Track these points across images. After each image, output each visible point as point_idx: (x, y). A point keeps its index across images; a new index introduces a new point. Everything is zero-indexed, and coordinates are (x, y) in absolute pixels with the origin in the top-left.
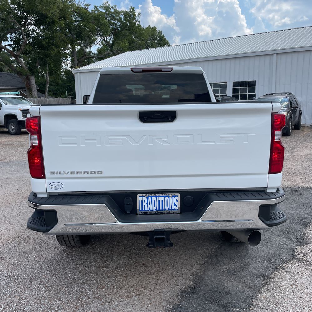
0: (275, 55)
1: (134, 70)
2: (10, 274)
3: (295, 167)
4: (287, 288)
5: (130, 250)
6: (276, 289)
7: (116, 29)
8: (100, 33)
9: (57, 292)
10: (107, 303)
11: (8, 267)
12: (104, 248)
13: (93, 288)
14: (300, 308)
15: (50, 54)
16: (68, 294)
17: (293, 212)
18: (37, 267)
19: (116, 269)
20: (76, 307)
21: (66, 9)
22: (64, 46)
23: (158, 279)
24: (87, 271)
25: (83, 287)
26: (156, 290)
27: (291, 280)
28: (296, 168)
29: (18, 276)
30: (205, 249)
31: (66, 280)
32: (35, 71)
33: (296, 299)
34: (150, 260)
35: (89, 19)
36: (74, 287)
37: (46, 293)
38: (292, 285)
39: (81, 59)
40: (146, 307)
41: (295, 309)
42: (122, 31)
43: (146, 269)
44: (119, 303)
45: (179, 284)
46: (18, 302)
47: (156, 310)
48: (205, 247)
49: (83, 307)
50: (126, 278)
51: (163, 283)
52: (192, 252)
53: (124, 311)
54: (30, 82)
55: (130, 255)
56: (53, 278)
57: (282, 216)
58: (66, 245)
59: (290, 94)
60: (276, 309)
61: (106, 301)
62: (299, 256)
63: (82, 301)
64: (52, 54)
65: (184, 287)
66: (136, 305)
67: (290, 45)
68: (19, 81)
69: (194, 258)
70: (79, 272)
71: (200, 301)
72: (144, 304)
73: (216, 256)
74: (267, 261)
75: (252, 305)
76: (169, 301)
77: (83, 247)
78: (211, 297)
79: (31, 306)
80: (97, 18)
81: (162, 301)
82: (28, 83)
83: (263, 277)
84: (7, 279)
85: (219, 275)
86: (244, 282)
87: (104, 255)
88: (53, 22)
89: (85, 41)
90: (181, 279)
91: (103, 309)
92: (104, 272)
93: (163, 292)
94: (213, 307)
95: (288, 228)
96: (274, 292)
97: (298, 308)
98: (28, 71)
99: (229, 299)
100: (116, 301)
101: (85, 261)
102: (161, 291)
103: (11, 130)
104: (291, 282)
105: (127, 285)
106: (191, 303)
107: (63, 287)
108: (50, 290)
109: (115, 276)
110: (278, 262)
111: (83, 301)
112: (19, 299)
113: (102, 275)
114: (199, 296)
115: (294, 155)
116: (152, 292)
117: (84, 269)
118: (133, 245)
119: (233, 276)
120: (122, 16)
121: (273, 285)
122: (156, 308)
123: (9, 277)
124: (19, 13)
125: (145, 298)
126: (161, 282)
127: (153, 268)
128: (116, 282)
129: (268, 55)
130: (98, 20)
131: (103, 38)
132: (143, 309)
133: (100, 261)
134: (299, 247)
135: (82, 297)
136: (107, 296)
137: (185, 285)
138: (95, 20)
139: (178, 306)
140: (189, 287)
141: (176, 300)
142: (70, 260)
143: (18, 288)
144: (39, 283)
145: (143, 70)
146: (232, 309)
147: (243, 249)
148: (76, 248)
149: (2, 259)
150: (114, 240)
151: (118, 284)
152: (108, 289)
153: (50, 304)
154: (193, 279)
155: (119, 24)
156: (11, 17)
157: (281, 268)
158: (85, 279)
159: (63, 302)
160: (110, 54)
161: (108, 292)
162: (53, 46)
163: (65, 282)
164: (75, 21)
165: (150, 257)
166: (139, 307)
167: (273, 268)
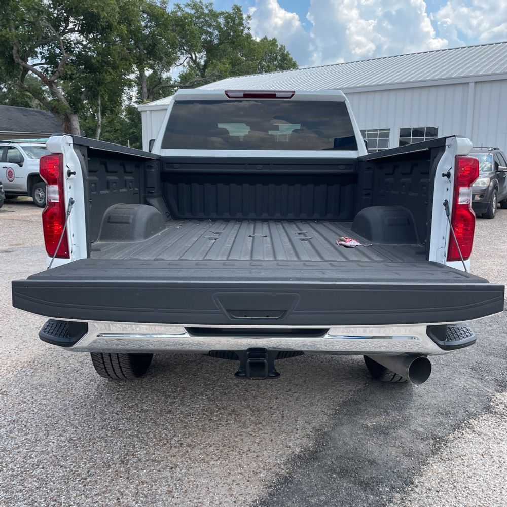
0: (472, 85)
1: (230, 94)
2: (14, 417)
3: (498, 267)
4: (474, 459)
5: (214, 388)
6: (455, 459)
7: (211, 41)
8: (185, 48)
9: (87, 449)
10: (168, 470)
11: (13, 406)
12: (170, 383)
13: (147, 445)
14: (495, 493)
15: (103, 79)
16: (105, 452)
17: (491, 337)
18: (59, 409)
19: (188, 416)
20: (117, 472)
21: (130, 6)
22: (125, 67)
23: (255, 436)
24: (140, 417)
25: (130, 443)
26: (251, 452)
27: (482, 446)
28: (500, 268)
29: (27, 422)
30: (338, 390)
31: (104, 430)
32: (80, 107)
33: (488, 476)
34: (245, 404)
35: (168, 24)
36: (116, 443)
37: (70, 450)
38: (484, 454)
39: (153, 88)
40: (232, 478)
41: (485, 492)
42: (221, 44)
43: (237, 418)
44: (188, 470)
45: (291, 444)
46: (24, 461)
47: (248, 485)
48: (338, 388)
49: (129, 473)
50: (203, 431)
51: (263, 442)
52: (315, 396)
53: (194, 483)
54: (71, 124)
55: (213, 395)
56: (84, 427)
57: (468, 334)
58: (109, 375)
59: (495, 149)
60: (454, 491)
61: (167, 466)
62: (497, 408)
63: (127, 465)
64: (107, 79)
65: (298, 450)
66: (217, 474)
67: (498, 69)
68: (54, 123)
69: (319, 404)
70: (127, 419)
71: (323, 472)
72: (230, 473)
73: (356, 402)
74: (441, 414)
75: (412, 484)
76: (272, 471)
77: (136, 381)
78: (343, 467)
79: (43, 468)
80: (181, 23)
81: (260, 470)
82: (68, 127)
83: (434, 439)
84: (9, 425)
85: (359, 432)
86: (401, 446)
87: (170, 394)
88: (109, 27)
89: (161, 59)
90: (294, 437)
91: (161, 478)
92: (167, 420)
93: (263, 455)
94: (345, 484)
95: (481, 363)
96: (451, 464)
97: (491, 491)
98: (69, 107)
99: (374, 472)
100: (183, 467)
101: (137, 402)
102: (259, 454)
103: (38, 200)
104: (481, 449)
105: (205, 442)
106: (309, 475)
107: (98, 441)
108: (77, 445)
109: (185, 427)
110: (460, 417)
111: (129, 464)
112: (26, 457)
113: (163, 425)
114: (323, 465)
115: (499, 248)
116: (244, 456)
117: (135, 414)
118: (218, 380)
119: (383, 435)
120: (221, 20)
121: (451, 453)
122: (248, 481)
123: (12, 422)
124: (56, 12)
125: (232, 464)
126: (261, 441)
127: (248, 417)
128: (186, 436)
129: (461, 83)
130: (183, 27)
131: (190, 56)
132: (228, 481)
133: (162, 402)
134: (499, 394)
135: (127, 458)
136: (169, 458)
137: (301, 446)
138: (177, 26)
139: (286, 479)
140: (307, 449)
141: (283, 469)
142: (114, 400)
143: (25, 439)
144: (60, 434)
145: (244, 94)
146: (376, 489)
147: (402, 394)
148: (126, 381)
149: (5, 394)
150: (187, 371)
151: (188, 440)
152: (171, 447)
153: (74, 467)
154: (314, 437)
155: (216, 32)
156: (44, 18)
157: (465, 425)
158: (136, 431)
159: (95, 465)
160: (200, 81)
161: (171, 453)
162: (109, 67)
163: (102, 433)
164: (146, 27)
165: (246, 400)
166: (221, 478)
167: (452, 426)
